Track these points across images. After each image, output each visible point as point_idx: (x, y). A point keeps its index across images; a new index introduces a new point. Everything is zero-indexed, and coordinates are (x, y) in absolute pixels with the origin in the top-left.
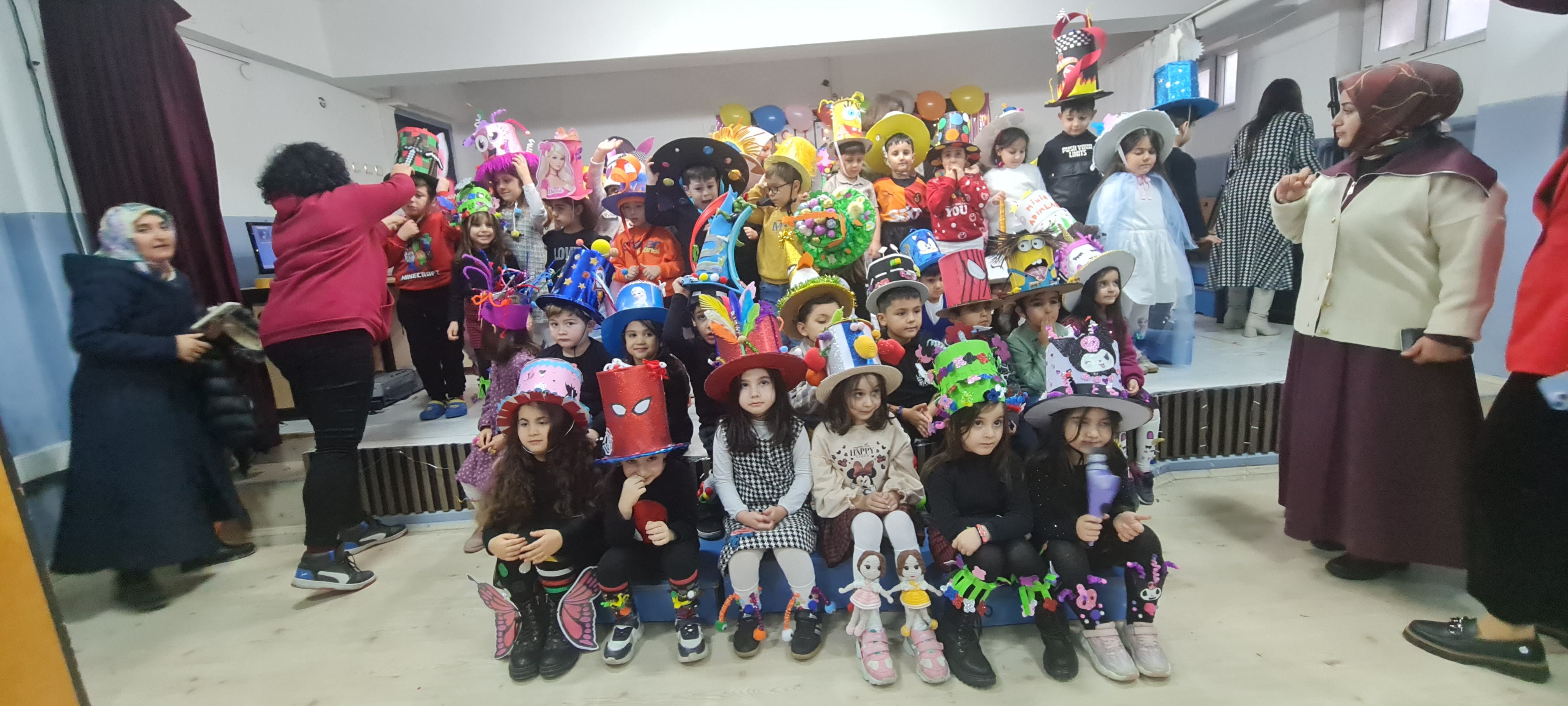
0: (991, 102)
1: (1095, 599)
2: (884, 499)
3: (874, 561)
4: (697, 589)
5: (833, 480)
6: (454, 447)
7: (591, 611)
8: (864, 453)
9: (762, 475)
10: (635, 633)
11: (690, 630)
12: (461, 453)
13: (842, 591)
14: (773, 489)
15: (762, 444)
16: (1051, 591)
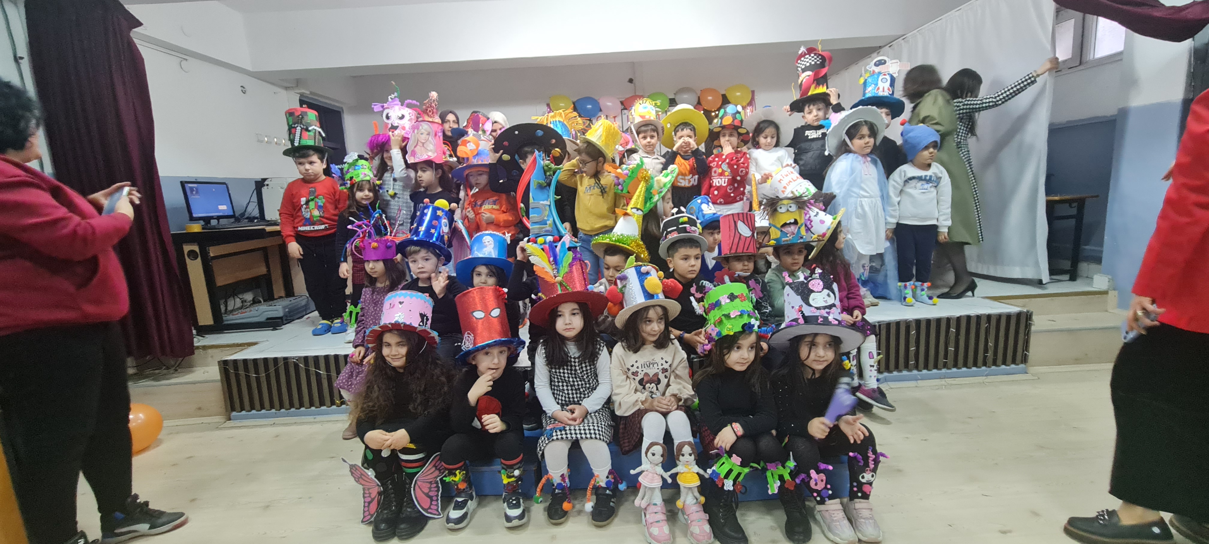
0: (756, 97)
1: (824, 482)
2: (667, 401)
3: (658, 450)
4: (522, 469)
5: (628, 387)
6: (336, 357)
7: (438, 487)
8: (651, 366)
9: (572, 383)
10: (471, 505)
11: (514, 502)
12: (342, 361)
13: (632, 472)
14: (581, 393)
15: (573, 360)
16: (790, 474)
